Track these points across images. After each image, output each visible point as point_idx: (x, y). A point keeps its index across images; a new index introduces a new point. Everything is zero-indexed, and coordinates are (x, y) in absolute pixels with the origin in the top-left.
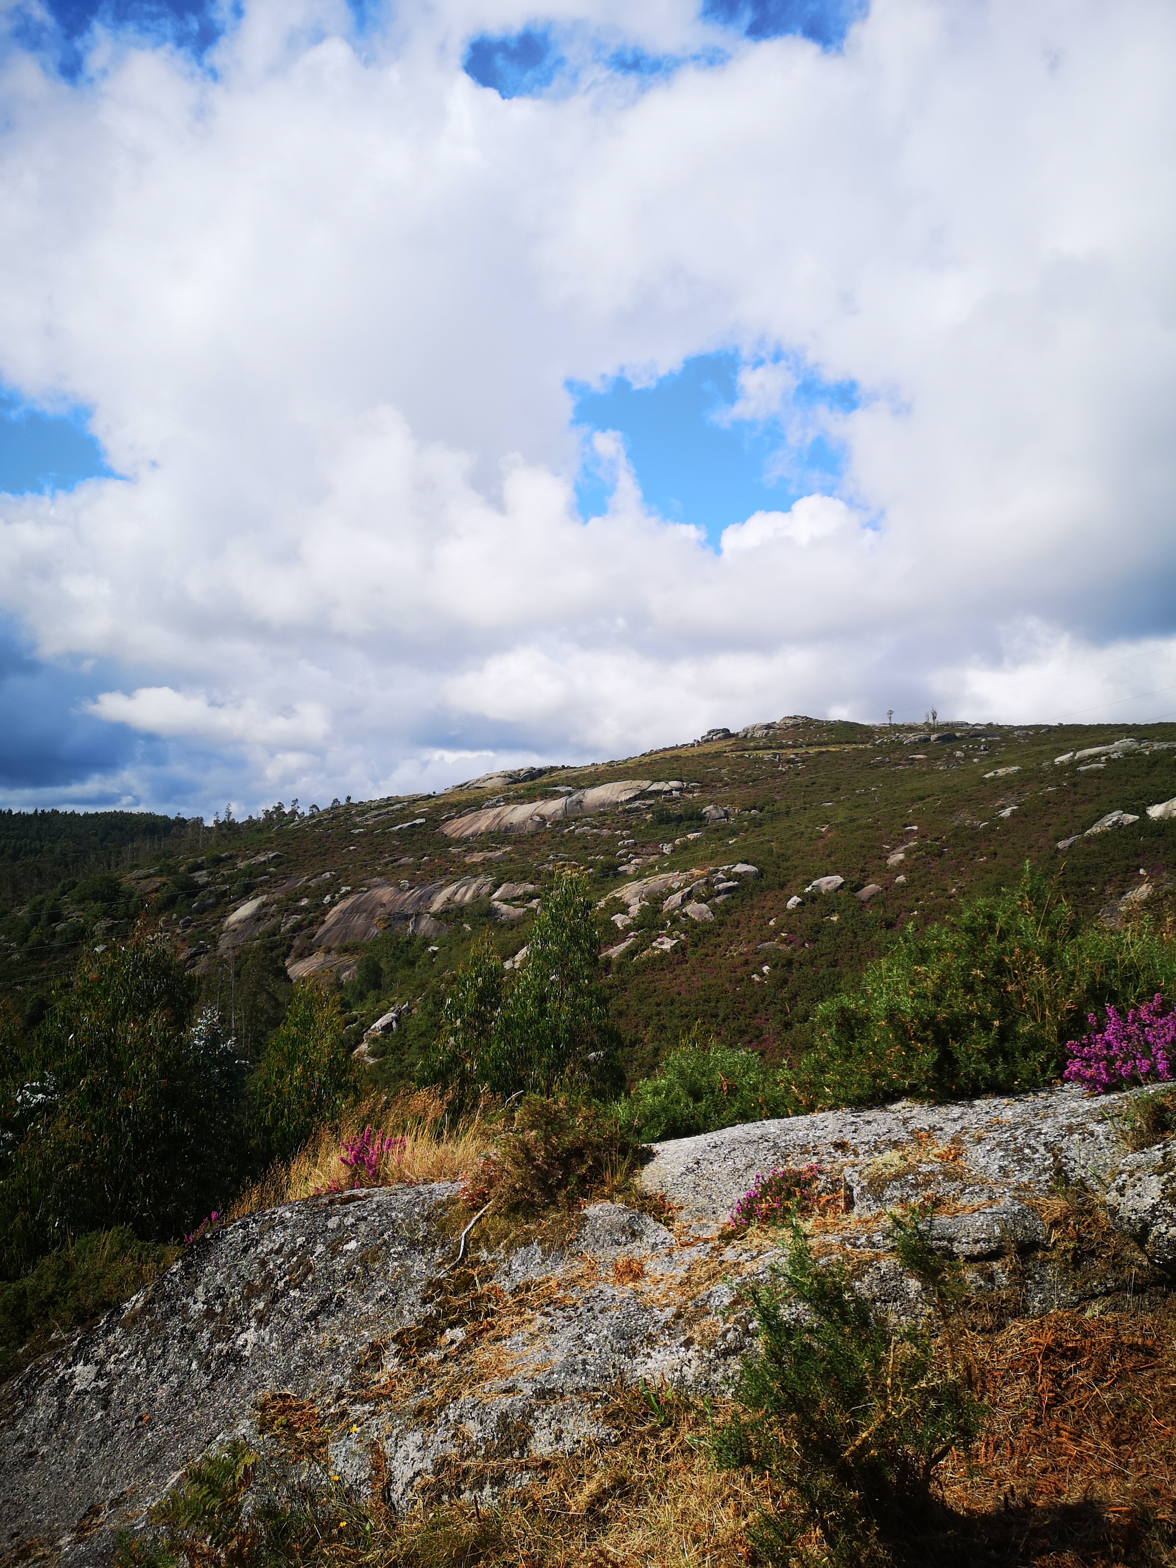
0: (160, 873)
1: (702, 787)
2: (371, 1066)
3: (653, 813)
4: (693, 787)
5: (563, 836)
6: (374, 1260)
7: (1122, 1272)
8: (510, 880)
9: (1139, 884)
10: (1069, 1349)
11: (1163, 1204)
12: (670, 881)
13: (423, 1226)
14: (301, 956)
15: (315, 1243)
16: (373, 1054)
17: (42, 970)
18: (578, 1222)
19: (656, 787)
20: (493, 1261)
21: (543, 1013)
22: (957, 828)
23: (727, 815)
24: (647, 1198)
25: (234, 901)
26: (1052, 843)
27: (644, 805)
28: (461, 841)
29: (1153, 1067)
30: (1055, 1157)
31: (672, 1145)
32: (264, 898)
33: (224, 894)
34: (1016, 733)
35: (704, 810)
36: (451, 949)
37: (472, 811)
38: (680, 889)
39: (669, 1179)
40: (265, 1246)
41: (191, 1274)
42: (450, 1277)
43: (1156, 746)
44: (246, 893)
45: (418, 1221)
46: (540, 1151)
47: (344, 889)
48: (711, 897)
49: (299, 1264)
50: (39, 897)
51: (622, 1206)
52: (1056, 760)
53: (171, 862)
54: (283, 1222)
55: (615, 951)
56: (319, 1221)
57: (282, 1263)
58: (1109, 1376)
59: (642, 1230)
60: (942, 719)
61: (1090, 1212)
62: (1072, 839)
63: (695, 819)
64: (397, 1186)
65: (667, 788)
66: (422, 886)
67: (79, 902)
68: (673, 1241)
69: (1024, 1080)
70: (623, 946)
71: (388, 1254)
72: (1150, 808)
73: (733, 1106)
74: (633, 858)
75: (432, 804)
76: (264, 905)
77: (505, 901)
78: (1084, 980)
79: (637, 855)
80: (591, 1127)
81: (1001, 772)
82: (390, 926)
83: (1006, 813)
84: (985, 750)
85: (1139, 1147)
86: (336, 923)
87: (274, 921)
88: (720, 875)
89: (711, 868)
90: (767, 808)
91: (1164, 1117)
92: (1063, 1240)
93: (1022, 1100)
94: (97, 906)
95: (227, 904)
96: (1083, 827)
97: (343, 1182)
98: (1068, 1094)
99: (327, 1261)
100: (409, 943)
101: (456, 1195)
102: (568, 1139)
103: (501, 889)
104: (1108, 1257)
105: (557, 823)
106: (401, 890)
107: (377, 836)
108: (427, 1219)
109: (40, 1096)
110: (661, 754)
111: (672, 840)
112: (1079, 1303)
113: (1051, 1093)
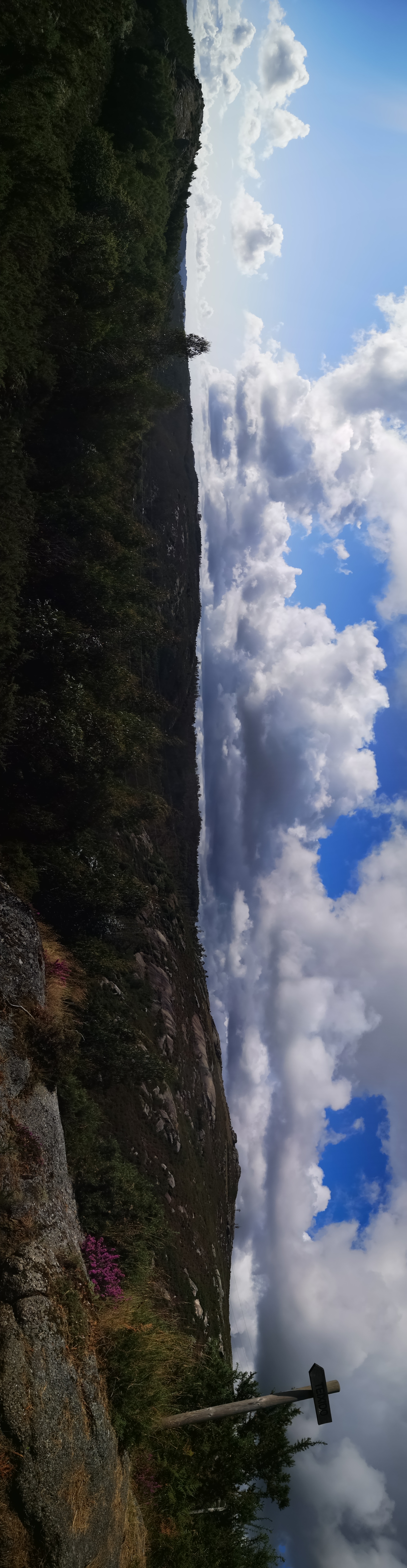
0: (176, 907)
1: (213, 1130)
2: (99, 984)
3: (202, 1107)
4: (213, 1126)
5: (192, 1066)
6: (13, 970)
8: (174, 1043)
9: (170, 1295)
11: (32, 1263)
12: (174, 1114)
13: (27, 990)
14: (144, 958)
15: (23, 948)
16: (104, 985)
17: (139, 868)
18: (22, 1056)
19: (213, 1109)
20: (8, 1019)
21: (118, 1054)
23: (201, 1140)
24: (32, 1087)
25: (166, 933)
26: (186, 1267)
27: (206, 1103)
28: (190, 1021)
29: (94, 1268)
30: (51, 1226)
31: (55, 1100)
32: (167, 944)
33: (169, 930)
35: (203, 1130)
36: (146, 1017)
37: (203, 1027)
38: (170, 1117)
39: (40, 1098)
40: (23, 930)
41: (16, 905)
42: (3, 1000)
44: (169, 938)
45: (29, 988)
46: (55, 1040)
47: (171, 974)
48: (166, 1131)
49: (15, 943)
50: (166, 866)
51: (28, 1076)
52: (217, 1270)
53: (181, 911)
54: (33, 937)
55: (144, 1087)
56: (32, 950)
57: (16, 937)
59: (17, 1084)
60: (235, 1230)
61: (27, 1236)
62: (187, 1273)
63: (200, 1126)
64: (45, 981)
65: (213, 1114)
66: (172, 1006)
67: (165, 880)
68: (11, 1098)
69: (85, 1220)
70: (146, 1091)
71: (15, 976)
72: (198, 1300)
73: (73, 1131)
74: (183, 1097)
75: (206, 1011)
76: (164, 944)
77: (166, 1041)
78: (129, 1248)
79: (184, 1099)
80: (65, 1064)
81: (214, 1250)
82: (156, 992)
83: (198, 1251)
85: (57, 1257)
86: (157, 971)
87: (158, 948)
88: (176, 1136)
89: (178, 1132)
90: (203, 1157)
91: (71, 1268)
92: (13, 1224)
93: (76, 1218)
94: (163, 886)
95: (165, 931)
96: (192, 1277)
97: (48, 961)
98: (80, 1236)
99: (15, 952)
100: (149, 1000)
101: (39, 1004)
102: (60, 1053)
103: (171, 1039)
105: (198, 1064)
106: (171, 997)
107: (193, 988)
108: (29, 992)
109: (93, 866)
110: (227, 1112)
111: (190, 1115)
113: (81, 1230)
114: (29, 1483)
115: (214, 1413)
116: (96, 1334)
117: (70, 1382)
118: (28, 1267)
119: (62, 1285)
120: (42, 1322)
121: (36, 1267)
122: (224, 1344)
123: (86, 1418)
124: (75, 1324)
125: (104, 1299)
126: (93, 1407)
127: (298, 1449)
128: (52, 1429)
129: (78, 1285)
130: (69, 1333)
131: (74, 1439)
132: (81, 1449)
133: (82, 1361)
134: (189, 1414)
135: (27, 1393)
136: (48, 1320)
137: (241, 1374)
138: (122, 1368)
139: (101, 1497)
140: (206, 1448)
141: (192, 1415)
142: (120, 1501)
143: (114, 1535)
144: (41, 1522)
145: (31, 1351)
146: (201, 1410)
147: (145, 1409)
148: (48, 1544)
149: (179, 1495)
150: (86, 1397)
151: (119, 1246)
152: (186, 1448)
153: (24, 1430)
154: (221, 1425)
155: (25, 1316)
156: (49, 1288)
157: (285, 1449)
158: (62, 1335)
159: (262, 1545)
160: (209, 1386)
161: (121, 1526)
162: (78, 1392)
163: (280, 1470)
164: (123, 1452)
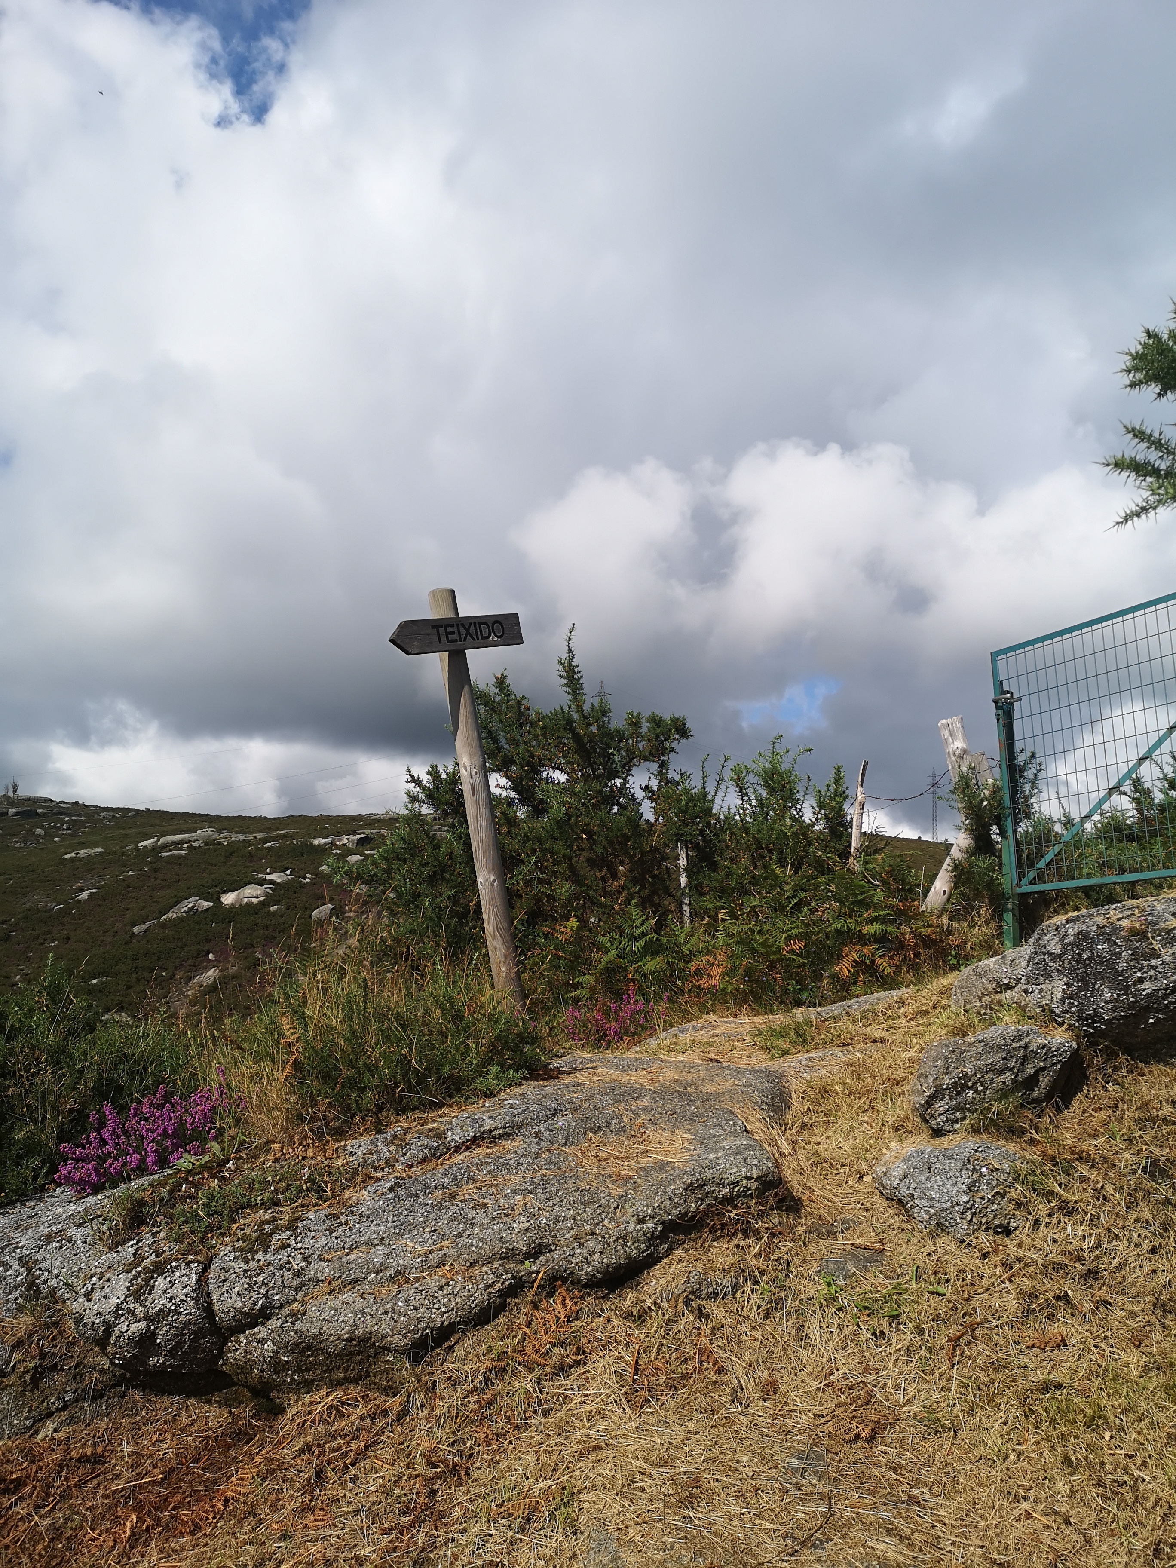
7: (82, 1382)
9: (208, 969)
10: (12, 1481)
11: (127, 1302)
22: (29, 910)
26: (128, 928)
29: (143, 1160)
30: (29, 1270)
34: (102, 814)
43: (234, 837)
52: (140, 844)
58: (52, 1499)
60: (23, 792)
61: (56, 1324)
62: (148, 924)
69: (12, 1191)
72: (224, 895)
81: (83, 853)
83: (85, 895)
84: (68, 829)
85: (113, 1247)
91: (141, 1212)
92: (24, 1360)
93: (7, 1213)
96: (160, 912)
98: (56, 1199)
104: (70, 1369)
112: (32, 1426)
113: (40, 1200)
114: (592, 1253)
115: (489, 872)
116: (300, 1144)
117: (401, 1192)
118: (139, 1309)
119: (186, 1228)
120: (269, 1264)
121: (137, 1293)
122: (340, 834)
123: (478, 1150)
124: (276, 1191)
125: (221, 1132)
126: (457, 1138)
127: (577, 689)
128: (493, 1219)
129: (186, 1192)
130: (296, 1204)
131: (517, 1173)
132: (538, 1155)
133: (357, 1169)
134: (489, 928)
135: (417, 1280)
136: (265, 1252)
137: (410, 806)
138: (376, 1081)
139: (631, 1110)
140: (564, 889)
141: (492, 920)
142: (644, 1072)
143: (703, 1080)
144: (663, 1223)
145: (330, 1283)
146: (482, 902)
147: (468, 1027)
148: (702, 1204)
149: (653, 949)
150: (436, 1155)
151: (84, 1104)
152: (562, 933)
153: (491, 1276)
154: (519, 855)
155: (254, 1304)
156: (190, 1257)
157: (575, 716)
158: (298, 1219)
159: (751, 778)
160: (432, 880)
161: (690, 1068)
162: (423, 1174)
163: (618, 731)
164: (551, 1069)
